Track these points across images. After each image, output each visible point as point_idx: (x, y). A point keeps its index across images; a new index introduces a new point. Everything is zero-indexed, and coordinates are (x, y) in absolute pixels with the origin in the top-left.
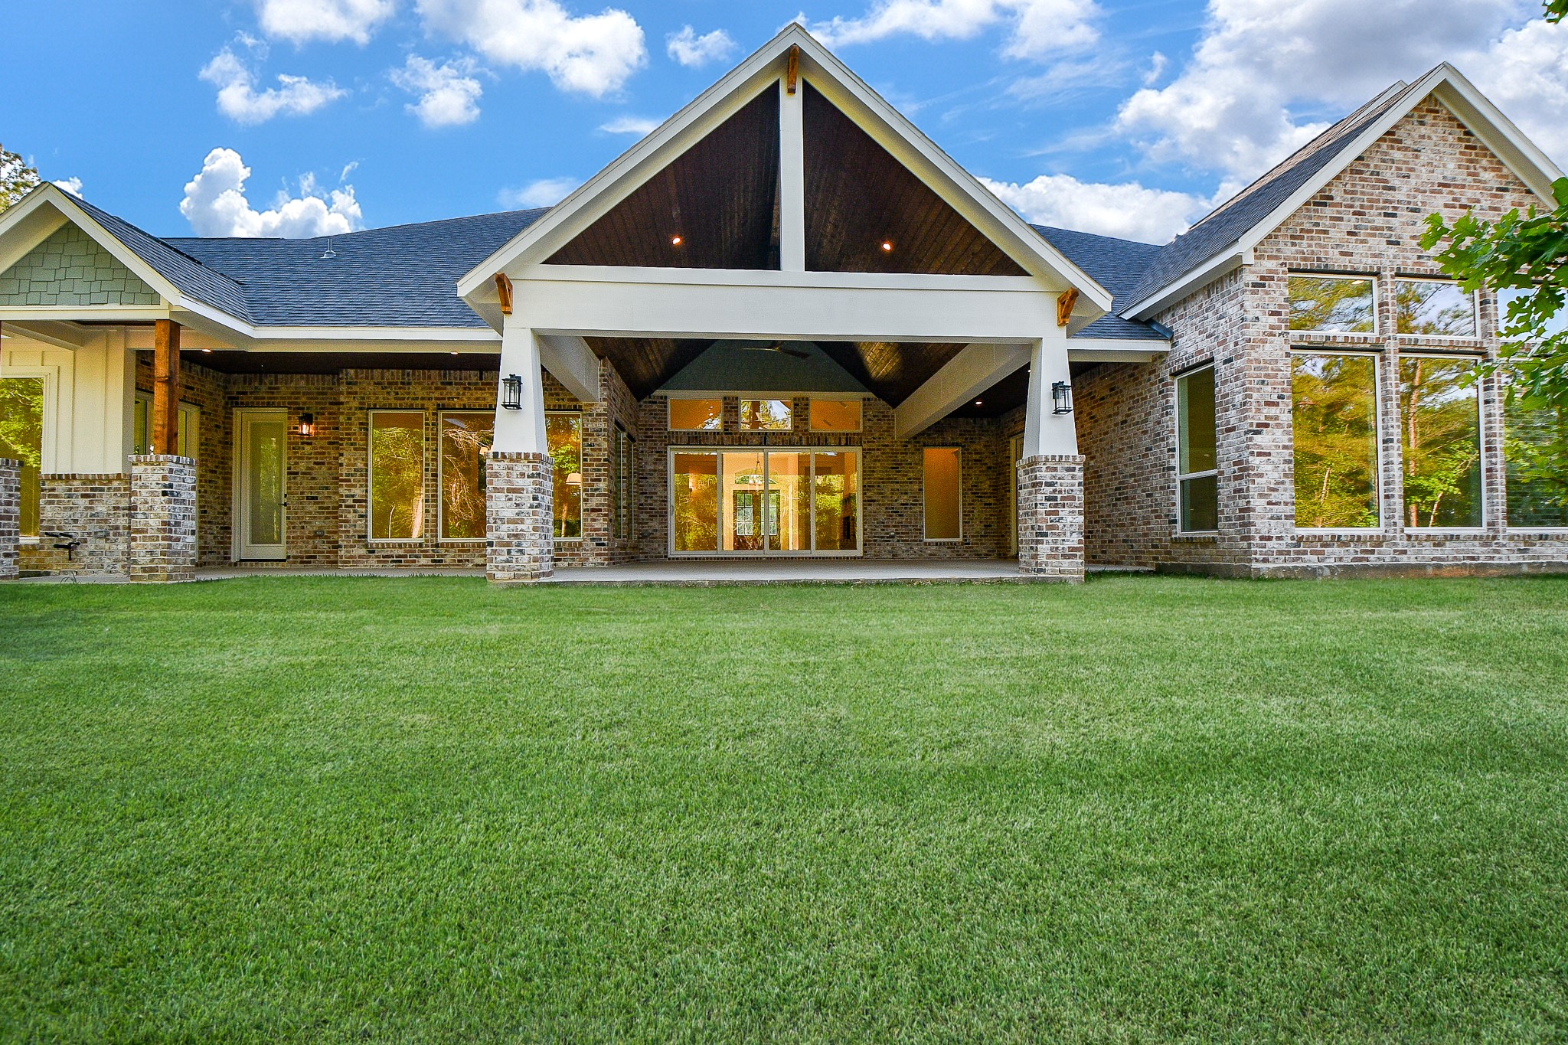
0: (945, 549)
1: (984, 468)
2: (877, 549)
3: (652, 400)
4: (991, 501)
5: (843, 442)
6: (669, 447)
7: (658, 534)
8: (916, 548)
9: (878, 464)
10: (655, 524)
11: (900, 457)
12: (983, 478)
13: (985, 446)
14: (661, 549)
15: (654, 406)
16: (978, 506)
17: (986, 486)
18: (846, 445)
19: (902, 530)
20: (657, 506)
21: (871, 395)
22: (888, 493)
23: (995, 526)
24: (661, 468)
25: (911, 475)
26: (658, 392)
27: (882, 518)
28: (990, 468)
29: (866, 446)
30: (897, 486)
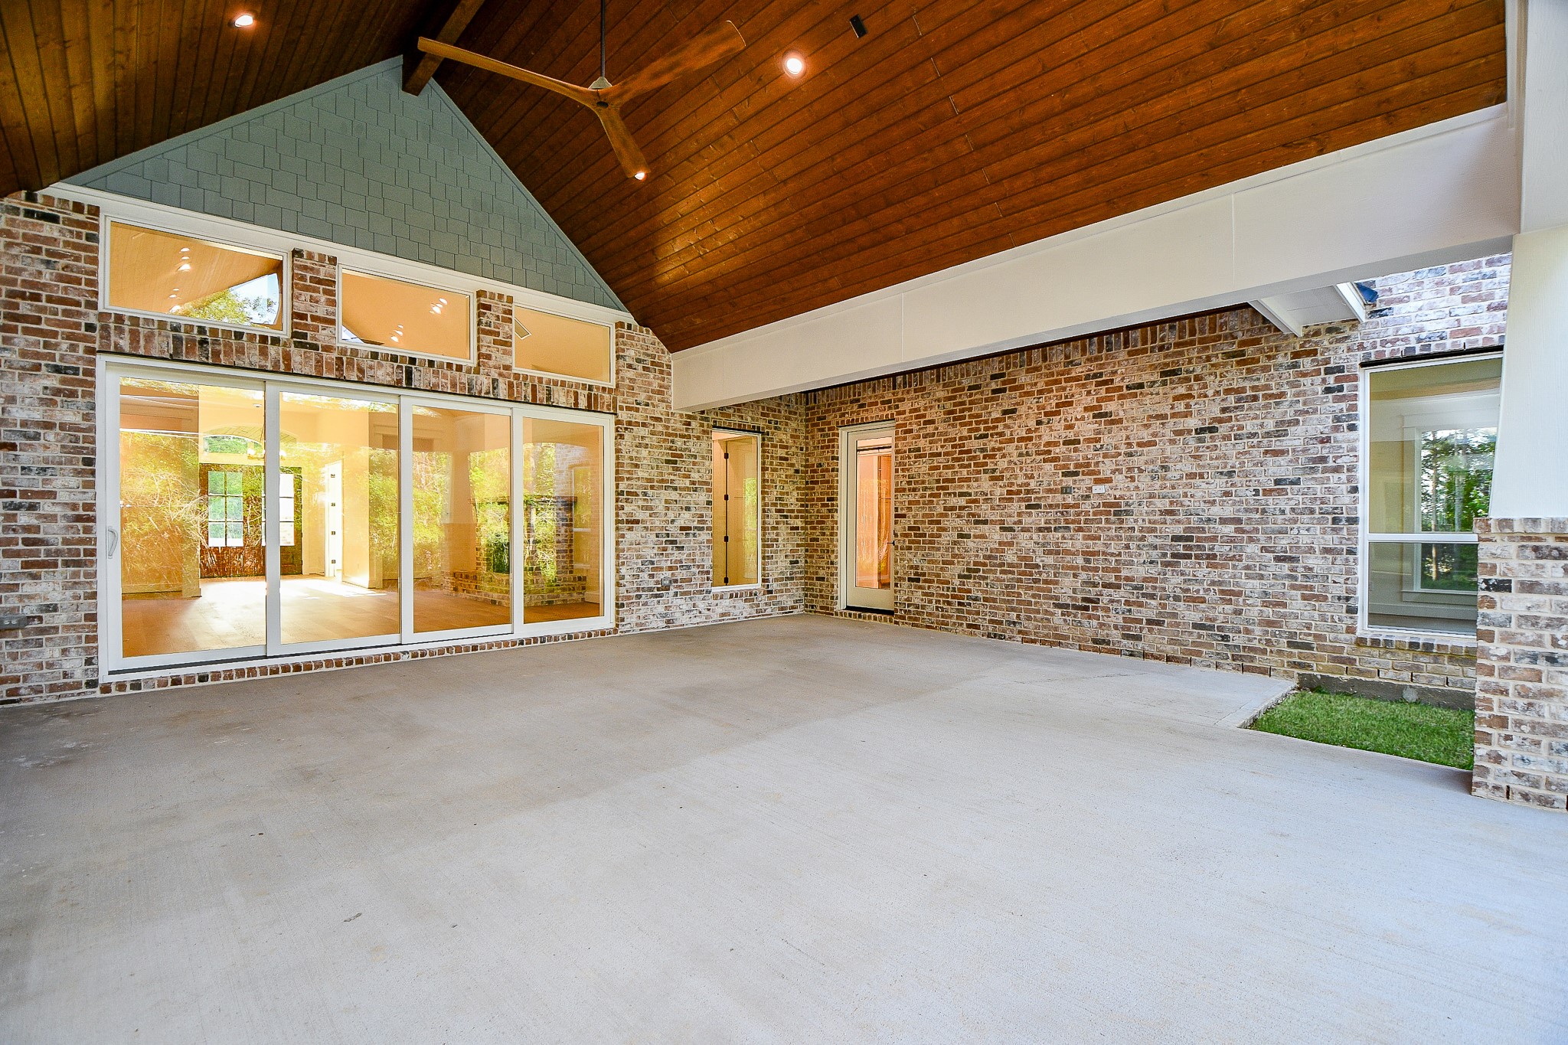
0: (740, 603)
1: (791, 472)
2: (642, 613)
3: (39, 207)
4: (799, 523)
5: (583, 403)
6: (101, 360)
7: (60, 619)
8: (701, 606)
9: (644, 453)
10: (50, 587)
11: (679, 443)
12: (789, 488)
13: (792, 436)
14: (75, 665)
15: (48, 230)
16: (783, 529)
17: (792, 500)
18: (589, 409)
19: (681, 574)
20: (55, 533)
21: (628, 318)
22: (660, 507)
23: (802, 564)
24: (71, 417)
25: (695, 476)
26: (62, 191)
27: (649, 553)
28: (797, 471)
29: (624, 415)
30: (674, 495)
